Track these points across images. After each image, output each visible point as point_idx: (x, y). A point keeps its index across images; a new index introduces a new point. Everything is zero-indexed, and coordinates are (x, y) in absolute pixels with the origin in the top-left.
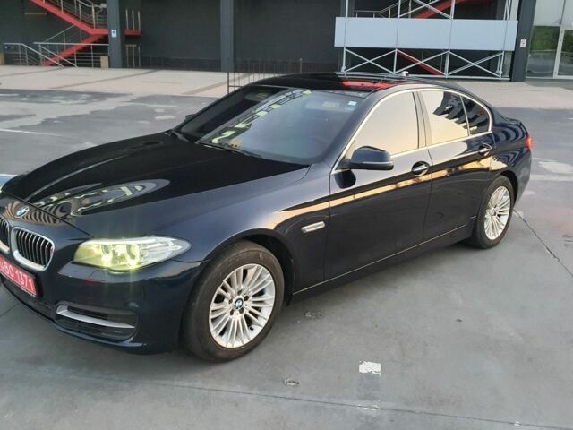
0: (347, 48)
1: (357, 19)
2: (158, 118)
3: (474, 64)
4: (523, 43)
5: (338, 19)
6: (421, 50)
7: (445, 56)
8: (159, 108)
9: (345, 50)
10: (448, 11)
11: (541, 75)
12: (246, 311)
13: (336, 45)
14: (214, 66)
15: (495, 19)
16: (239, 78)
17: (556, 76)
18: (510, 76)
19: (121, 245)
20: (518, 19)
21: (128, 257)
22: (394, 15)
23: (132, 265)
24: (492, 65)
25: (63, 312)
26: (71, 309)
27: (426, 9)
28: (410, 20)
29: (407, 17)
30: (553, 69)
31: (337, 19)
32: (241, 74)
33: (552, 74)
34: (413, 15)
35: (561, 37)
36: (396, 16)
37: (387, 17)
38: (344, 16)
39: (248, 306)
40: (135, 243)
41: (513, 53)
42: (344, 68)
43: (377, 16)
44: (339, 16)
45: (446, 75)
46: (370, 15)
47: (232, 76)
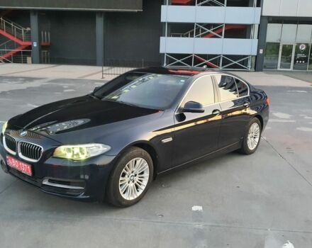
0: (167, 54)
1: (172, 38)
2: (65, 91)
3: (236, 62)
4: (261, 51)
5: (161, 38)
6: (207, 55)
7: (219, 58)
8: (65, 85)
9: (165, 55)
10: (221, 34)
11: (271, 68)
12: (135, 182)
13: (160, 52)
14: (92, 63)
15: (246, 38)
17: (279, 69)
18: (255, 69)
19: (76, 148)
20: (258, 38)
21: (80, 154)
22: (192, 36)
23: (83, 157)
24: (245, 63)
25: (46, 182)
26: (50, 181)
27: (209, 33)
28: (200, 39)
29: (199, 37)
30: (277, 65)
32: (107, 68)
33: (277, 68)
34: (202, 36)
35: (281, 48)
36: (193, 37)
37: (188, 36)
38: (164, 36)
39: (137, 179)
40: (84, 146)
41: (256, 56)
42: (165, 64)
43: (183, 36)
44: (162, 36)
45: (221, 68)
46: (179, 36)
47: (105, 68)
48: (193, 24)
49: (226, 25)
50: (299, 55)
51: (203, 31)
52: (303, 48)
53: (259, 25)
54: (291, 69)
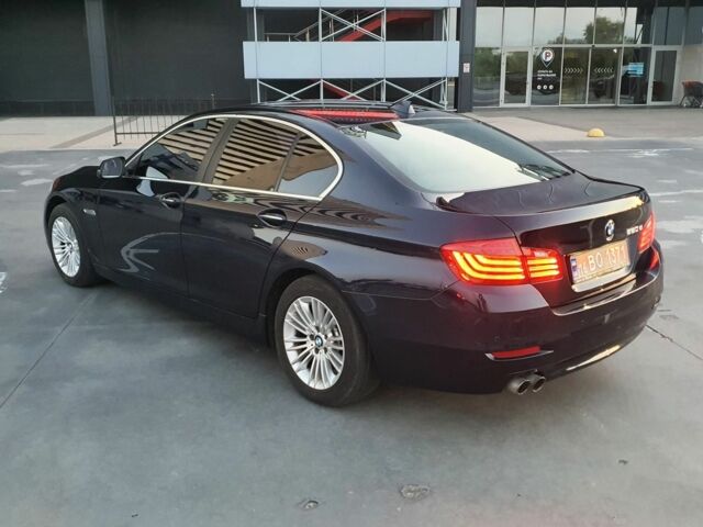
0: (261, 80)
1: (269, 44)
2: (26, 183)
3: (414, 95)
4: (467, 68)
6: (349, 80)
7: (379, 87)
8: (24, 169)
9: (258, 82)
10: (378, 31)
11: (490, 102)
13: (246, 77)
14: (85, 109)
15: (432, 40)
16: (123, 123)
17: (502, 105)
18: (455, 107)
20: (458, 39)
22: (314, 37)
24: (434, 95)
27: (351, 29)
28: (333, 43)
29: (328, 40)
30: (498, 96)
31: (245, 43)
32: (125, 118)
33: (498, 103)
34: (337, 38)
36: (317, 39)
37: (305, 40)
38: (253, 40)
41: (456, 80)
43: (293, 40)
44: (246, 40)
46: (285, 39)
47: (119, 119)
48: (316, 10)
49: (389, 11)
50: (542, 74)
51: (338, 25)
52: (548, 57)
53: (459, 10)
54: (528, 104)
